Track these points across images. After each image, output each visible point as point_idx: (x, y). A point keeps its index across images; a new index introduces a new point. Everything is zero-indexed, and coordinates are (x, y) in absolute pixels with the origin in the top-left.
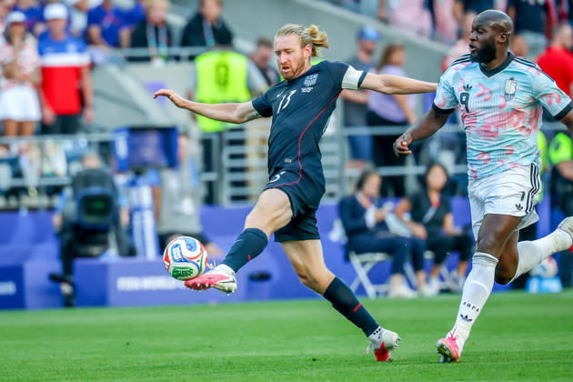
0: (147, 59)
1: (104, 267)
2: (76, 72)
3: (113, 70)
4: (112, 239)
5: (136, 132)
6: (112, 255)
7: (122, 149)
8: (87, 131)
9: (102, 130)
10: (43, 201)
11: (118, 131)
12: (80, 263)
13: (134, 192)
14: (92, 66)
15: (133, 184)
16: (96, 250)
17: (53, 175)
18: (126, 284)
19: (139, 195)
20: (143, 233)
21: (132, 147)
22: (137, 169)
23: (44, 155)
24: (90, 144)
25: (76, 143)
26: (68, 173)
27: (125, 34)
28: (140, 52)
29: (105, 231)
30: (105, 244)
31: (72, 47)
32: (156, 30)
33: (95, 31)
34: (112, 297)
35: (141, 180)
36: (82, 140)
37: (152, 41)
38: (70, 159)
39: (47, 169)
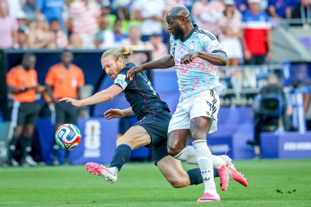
0: (301, 25)
1: (277, 138)
2: (264, 32)
3: (282, 31)
4: (280, 122)
5: (294, 64)
6: (281, 131)
7: (287, 73)
8: (268, 64)
9: (276, 63)
10: (244, 101)
11: (284, 63)
12: (263, 135)
13: (293, 97)
14: (273, 28)
15: (292, 92)
16: (272, 128)
17: (249, 87)
18: (289, 146)
19: (296, 98)
20: (298, 119)
21: (292, 73)
22: (295, 84)
23: (244, 77)
24: (269, 71)
25: (261, 71)
26: (257, 86)
27: (288, 11)
28: (296, 21)
29: (277, 118)
30: (277, 125)
31: (262, 18)
32: (306, 9)
33: (272, 9)
34: (281, 153)
35: (297, 91)
36: (265, 69)
37: (303, 15)
38: (258, 79)
39: (246, 84)
